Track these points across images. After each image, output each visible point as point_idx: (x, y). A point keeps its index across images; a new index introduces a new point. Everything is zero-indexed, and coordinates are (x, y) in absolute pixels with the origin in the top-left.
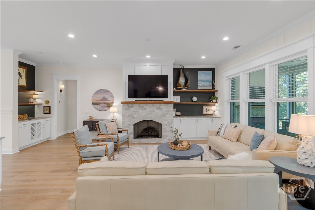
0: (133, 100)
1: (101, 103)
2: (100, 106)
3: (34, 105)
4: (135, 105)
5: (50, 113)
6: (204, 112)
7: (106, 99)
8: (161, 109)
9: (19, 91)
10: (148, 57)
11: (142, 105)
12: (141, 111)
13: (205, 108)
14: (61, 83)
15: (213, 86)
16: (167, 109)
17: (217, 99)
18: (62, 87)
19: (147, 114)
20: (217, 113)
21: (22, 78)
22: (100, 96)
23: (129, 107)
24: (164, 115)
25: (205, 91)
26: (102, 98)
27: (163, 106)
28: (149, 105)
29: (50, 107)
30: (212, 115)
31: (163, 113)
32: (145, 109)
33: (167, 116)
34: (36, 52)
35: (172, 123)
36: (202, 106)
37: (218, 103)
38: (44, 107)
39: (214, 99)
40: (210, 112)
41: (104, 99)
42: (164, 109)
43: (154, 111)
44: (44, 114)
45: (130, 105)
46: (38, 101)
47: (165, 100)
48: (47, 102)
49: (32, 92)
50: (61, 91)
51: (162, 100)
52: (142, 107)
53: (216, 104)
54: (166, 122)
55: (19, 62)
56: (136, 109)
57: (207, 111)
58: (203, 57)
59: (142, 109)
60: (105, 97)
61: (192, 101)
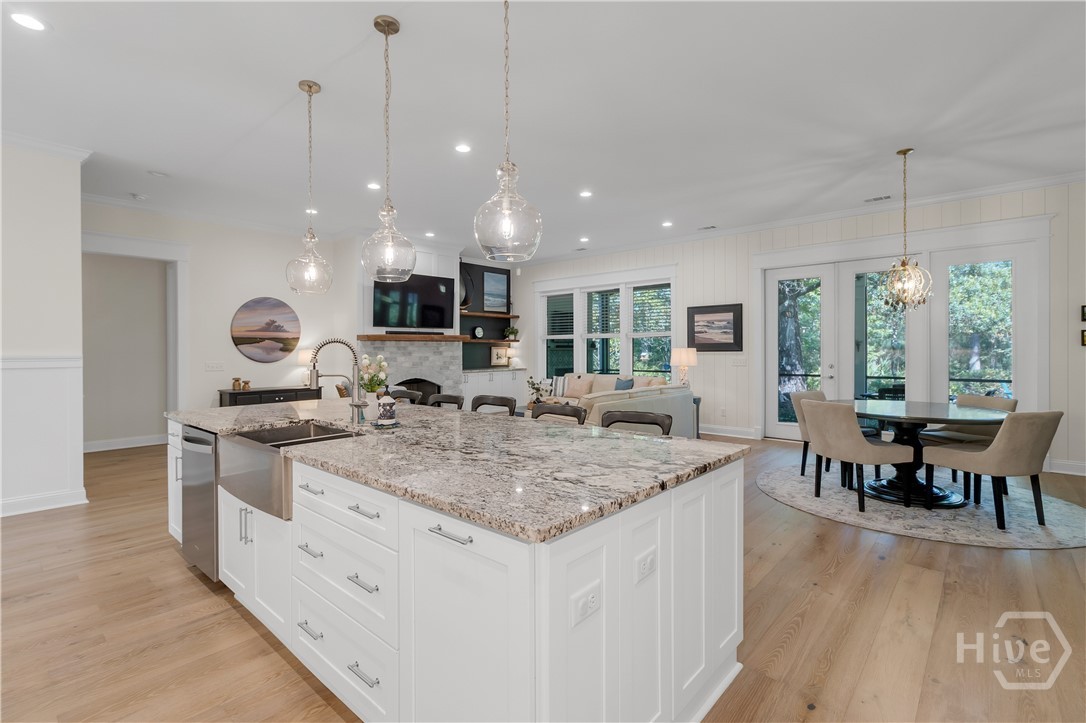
0: (382, 331)
1: (263, 340)
2: (258, 347)
4: (388, 343)
6: (494, 361)
7: (279, 329)
8: (441, 353)
10: (430, 235)
11: (403, 344)
12: (401, 359)
13: (495, 351)
16: (450, 354)
19: (412, 365)
20: (516, 362)
22: (260, 319)
23: (375, 348)
24: (445, 367)
25: (495, 315)
26: (267, 324)
27: (443, 347)
28: (416, 343)
31: (445, 362)
32: (410, 354)
33: (452, 367)
36: (490, 347)
37: (518, 341)
39: (511, 333)
40: (504, 361)
41: (271, 326)
42: (445, 354)
43: (427, 358)
45: (378, 344)
47: (447, 332)
51: (442, 334)
52: (405, 348)
53: (516, 344)
54: (450, 382)
56: (391, 353)
57: (498, 359)
59: (404, 354)
60: (274, 322)
61: (475, 337)
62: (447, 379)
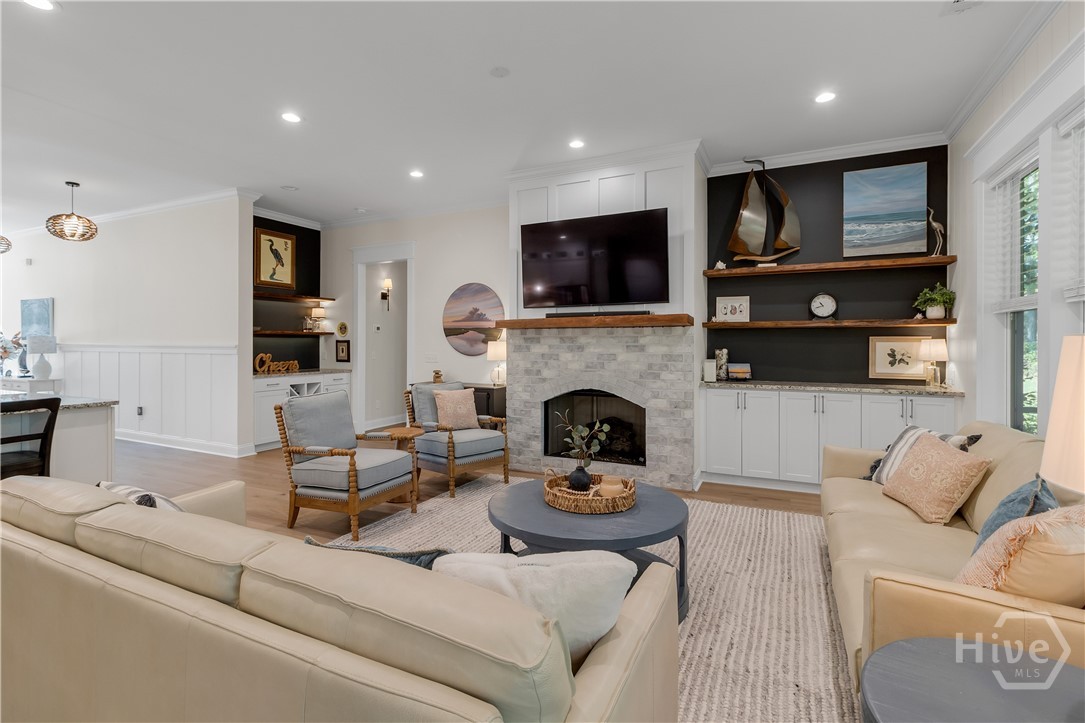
0: (539, 314)
1: (467, 330)
2: (463, 339)
3: (317, 336)
4: (545, 332)
5: (348, 360)
6: (880, 366)
7: (481, 317)
8: (642, 348)
9: (256, 297)
10: (577, 144)
11: (569, 332)
12: (566, 356)
13: (880, 348)
14: (384, 273)
15: (936, 237)
16: (663, 350)
17: (949, 303)
18: (387, 284)
19: (587, 367)
21: (283, 265)
22: (465, 308)
23: (526, 339)
24: (652, 373)
26: (471, 313)
27: (648, 336)
28: (593, 331)
29: (348, 342)
30: (923, 382)
31: (650, 366)
32: (581, 348)
33: (665, 375)
34: (283, 188)
35: (689, 406)
36: (863, 336)
37: (954, 321)
38: (337, 342)
39: (931, 301)
40: (916, 370)
41: (475, 315)
42: (651, 350)
43: (613, 357)
44: (338, 361)
45: (531, 333)
46: (326, 326)
47: (657, 309)
48: (343, 328)
49: (310, 301)
50: (384, 296)
51: (647, 313)
52: (572, 339)
53: (952, 329)
54: (662, 403)
55: (256, 219)
56: (550, 346)
57: (892, 364)
58: (825, 97)
59: (571, 349)
60: (477, 310)
61: (812, 316)
62: (656, 396)
